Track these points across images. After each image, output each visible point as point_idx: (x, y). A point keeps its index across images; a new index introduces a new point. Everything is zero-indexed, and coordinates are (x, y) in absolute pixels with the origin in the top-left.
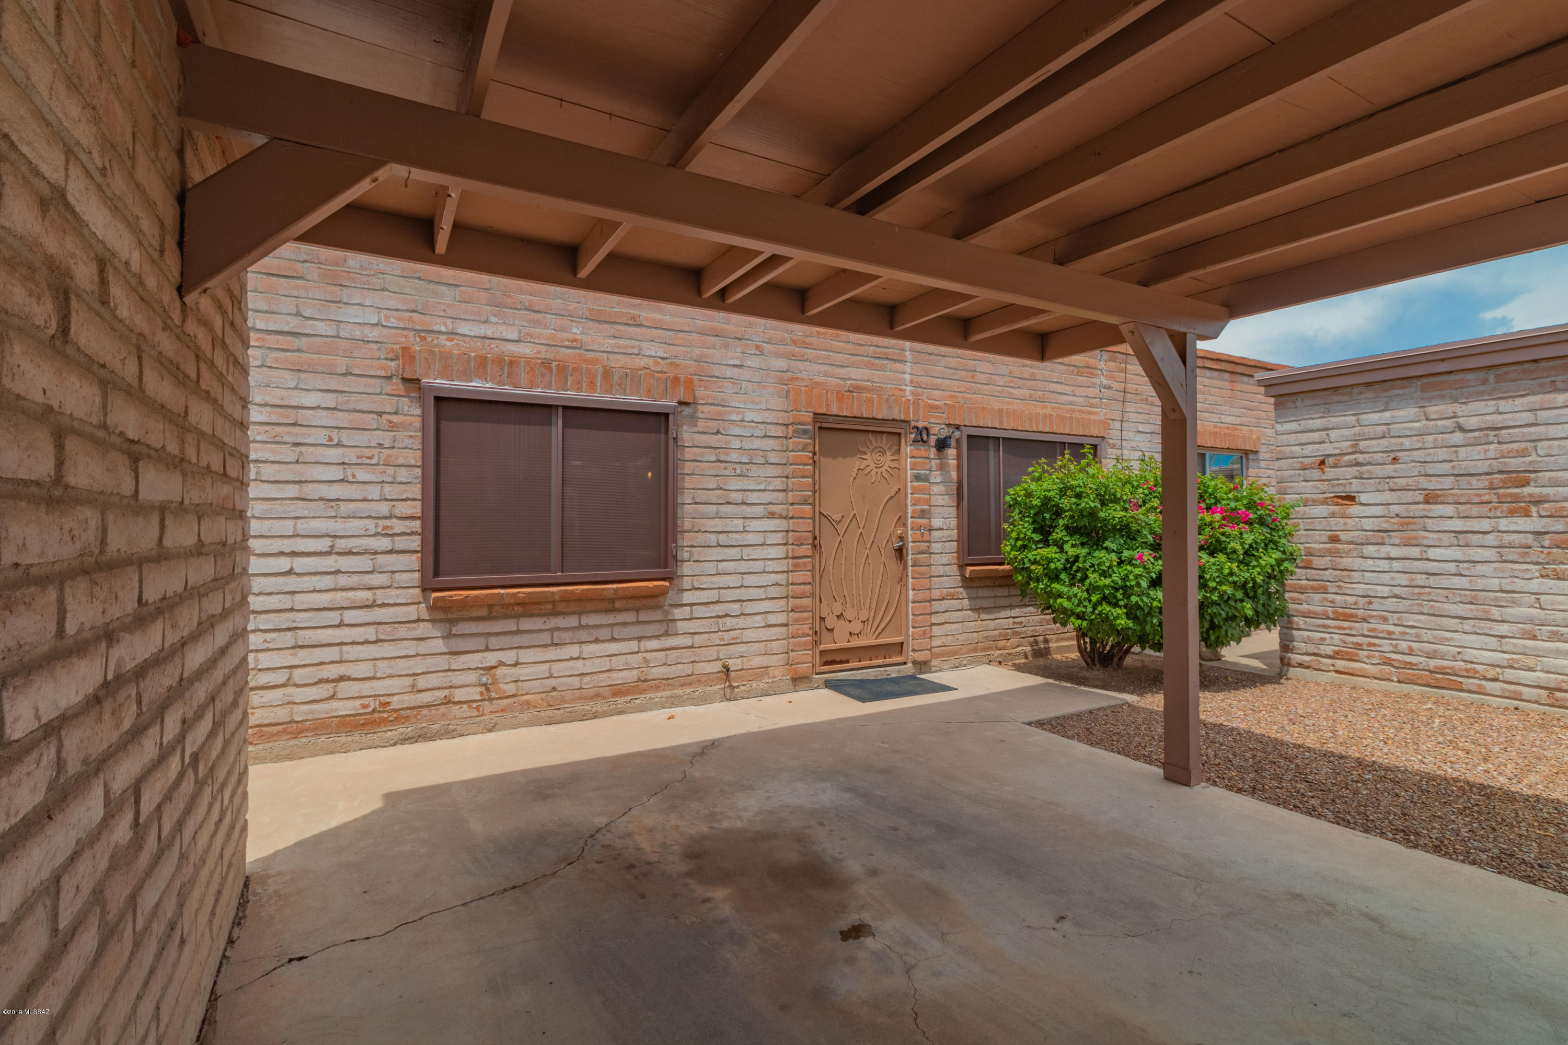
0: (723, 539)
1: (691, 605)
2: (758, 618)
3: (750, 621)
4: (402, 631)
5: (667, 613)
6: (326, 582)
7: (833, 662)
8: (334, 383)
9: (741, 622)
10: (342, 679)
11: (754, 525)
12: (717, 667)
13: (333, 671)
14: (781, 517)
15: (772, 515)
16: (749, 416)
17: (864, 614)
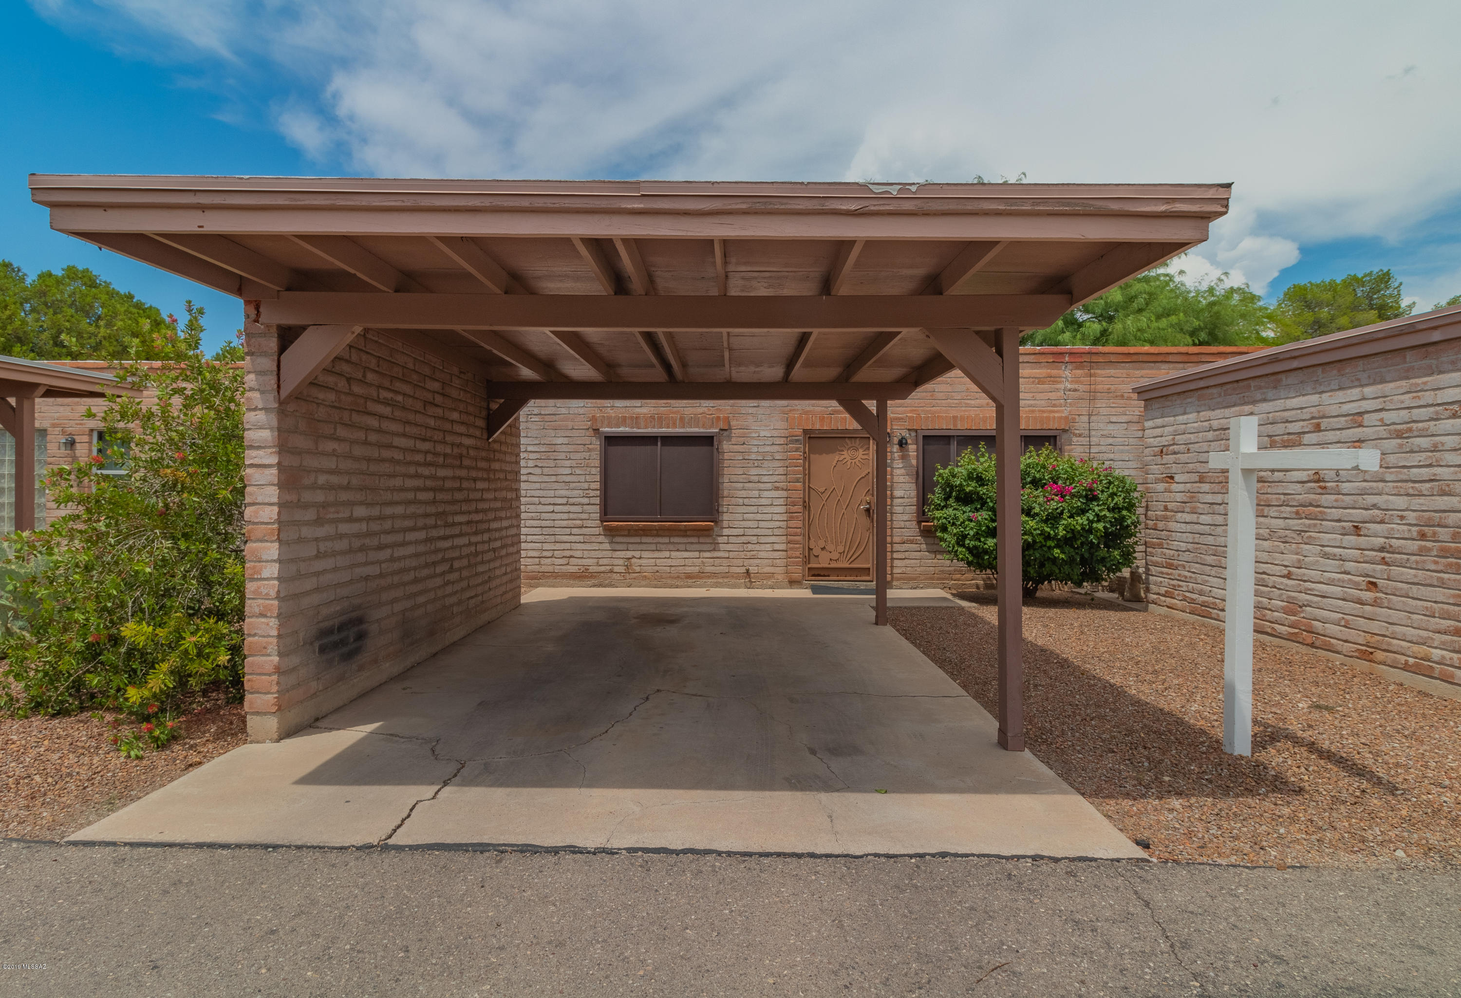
0: (746, 501)
1: (728, 536)
2: (768, 545)
3: (763, 547)
4: (593, 539)
5: (715, 539)
6: (565, 516)
7: (819, 575)
8: (568, 433)
9: (757, 547)
10: (571, 557)
11: (766, 494)
12: (743, 570)
13: (568, 553)
14: (783, 489)
15: (777, 489)
16: (762, 434)
17: (841, 549)
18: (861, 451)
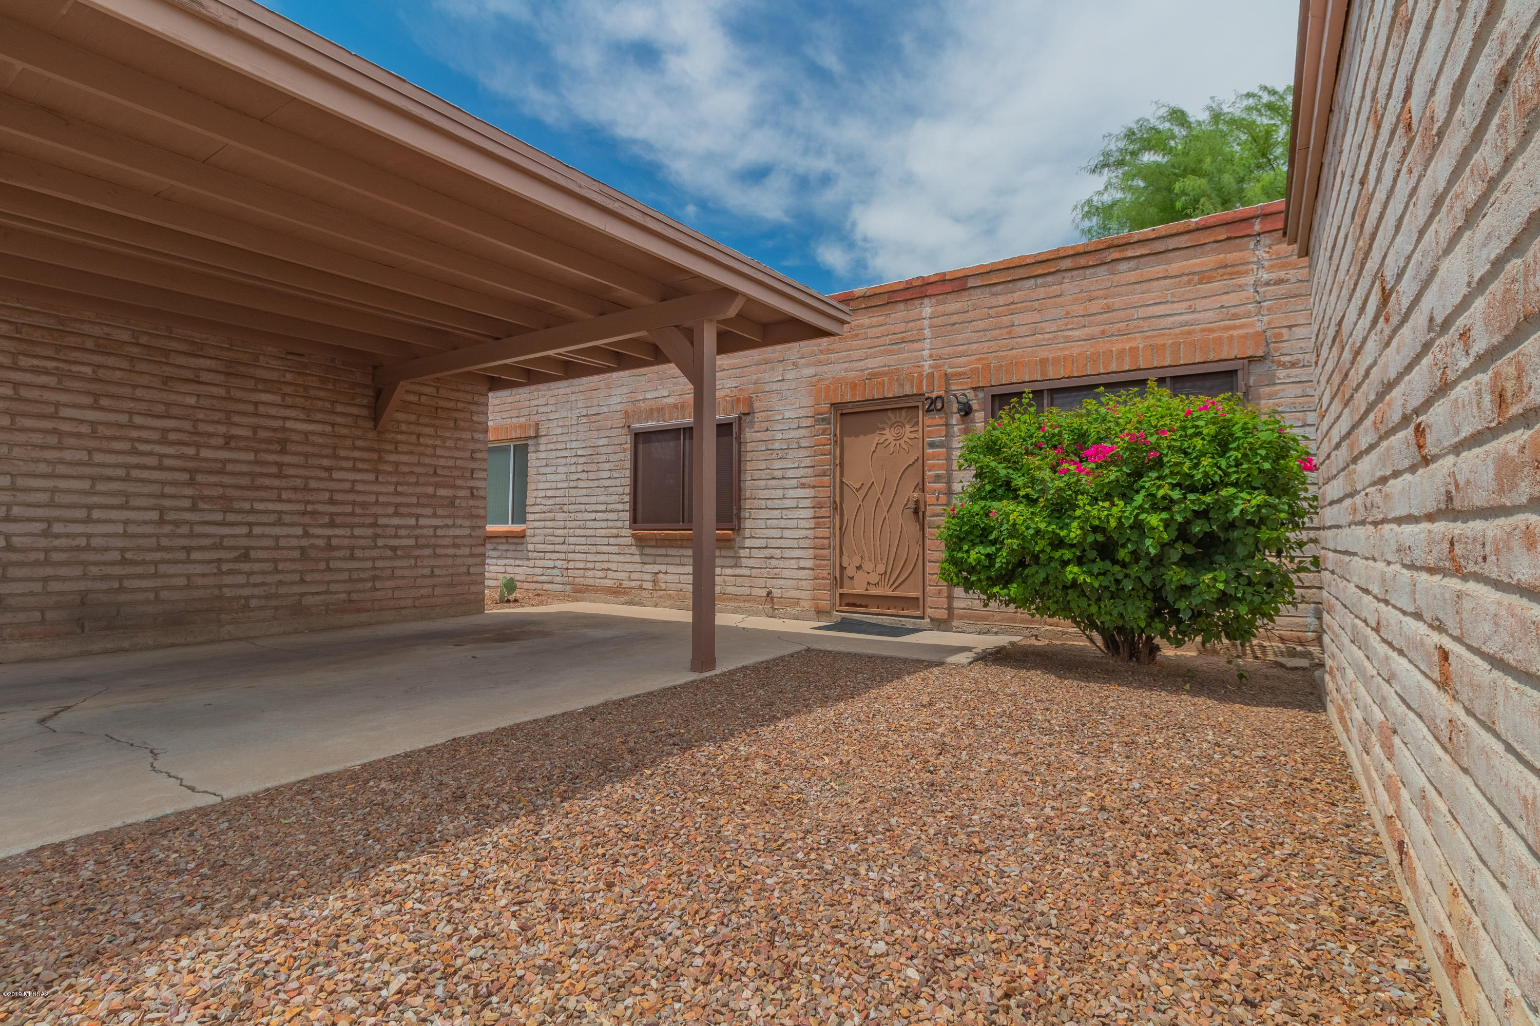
0: (770, 503)
1: (750, 548)
2: (793, 561)
3: (788, 563)
4: (627, 550)
5: (736, 552)
6: (604, 524)
7: (854, 605)
9: (781, 563)
10: (608, 569)
11: (791, 493)
12: (764, 593)
13: (605, 566)
14: (810, 487)
15: (803, 486)
16: (788, 415)
17: (881, 568)
18: (908, 426)
